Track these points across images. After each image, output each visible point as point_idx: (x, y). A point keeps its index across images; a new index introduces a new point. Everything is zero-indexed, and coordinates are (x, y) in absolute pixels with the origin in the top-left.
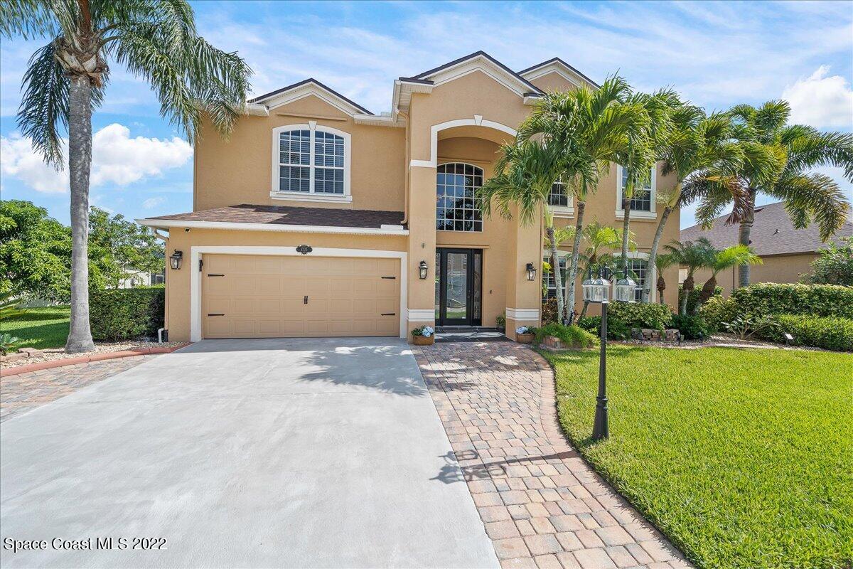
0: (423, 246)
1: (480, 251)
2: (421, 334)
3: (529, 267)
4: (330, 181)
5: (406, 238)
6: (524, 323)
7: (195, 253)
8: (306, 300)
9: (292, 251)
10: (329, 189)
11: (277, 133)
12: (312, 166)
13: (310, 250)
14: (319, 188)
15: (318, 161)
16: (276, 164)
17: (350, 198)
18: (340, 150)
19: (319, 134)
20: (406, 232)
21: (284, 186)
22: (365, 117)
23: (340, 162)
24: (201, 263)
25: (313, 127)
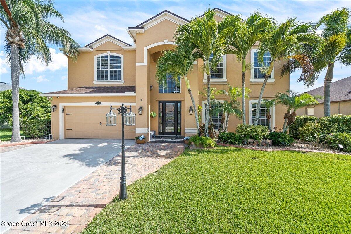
0: (141, 100)
1: (180, 102)
2: (139, 139)
3: (191, 108)
4: (116, 75)
5: (134, 97)
6: (189, 135)
7: (61, 106)
8: (101, 124)
9: (94, 104)
10: (115, 78)
11: (95, 58)
12: (109, 70)
13: (100, 103)
14: (111, 78)
15: (111, 67)
16: (96, 70)
17: (123, 82)
18: (119, 62)
19: (111, 57)
20: (135, 95)
21: (98, 78)
22: (128, 47)
23: (119, 67)
24: (63, 110)
25: (109, 54)
